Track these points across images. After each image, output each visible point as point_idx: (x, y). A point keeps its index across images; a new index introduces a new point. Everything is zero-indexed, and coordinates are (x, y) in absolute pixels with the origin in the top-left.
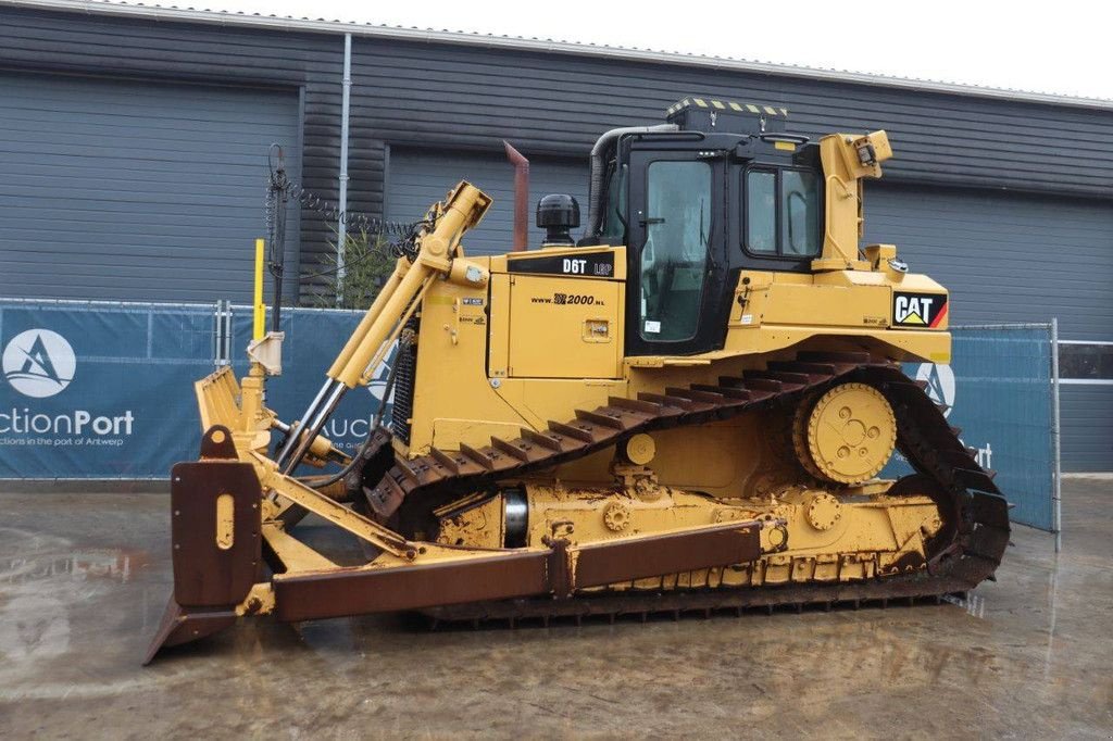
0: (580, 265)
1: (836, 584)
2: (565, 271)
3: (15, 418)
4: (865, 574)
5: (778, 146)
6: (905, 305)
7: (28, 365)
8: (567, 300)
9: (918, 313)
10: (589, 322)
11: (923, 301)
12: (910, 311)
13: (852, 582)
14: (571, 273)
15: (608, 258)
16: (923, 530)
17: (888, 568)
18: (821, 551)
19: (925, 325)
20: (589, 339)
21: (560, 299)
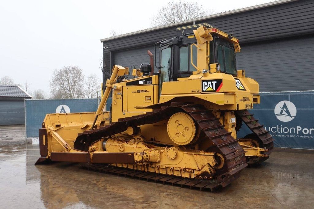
0: (143, 82)
1: (180, 178)
2: (140, 84)
4: (190, 176)
5: (189, 37)
6: (206, 85)
8: (140, 91)
9: (211, 87)
10: (146, 97)
11: (213, 82)
12: (208, 86)
13: (186, 178)
14: (141, 84)
15: (150, 79)
16: (209, 164)
17: (198, 176)
18: (174, 166)
19: (214, 91)
20: (145, 101)
21: (139, 91)
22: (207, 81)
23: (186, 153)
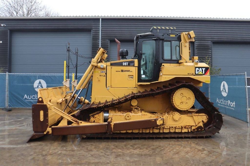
0: (127, 64)
1: (181, 133)
2: (123, 65)
3: (36, 96)
4: (188, 131)
5: (171, 36)
6: (198, 70)
7: (38, 86)
8: (124, 71)
9: (202, 72)
10: (129, 75)
11: (203, 69)
12: (200, 71)
13: (185, 133)
14: (125, 65)
15: (133, 62)
16: (203, 121)
17: (194, 130)
18: (177, 125)
20: (129, 79)
21: (122, 71)
22: (199, 68)
23: (187, 115)
